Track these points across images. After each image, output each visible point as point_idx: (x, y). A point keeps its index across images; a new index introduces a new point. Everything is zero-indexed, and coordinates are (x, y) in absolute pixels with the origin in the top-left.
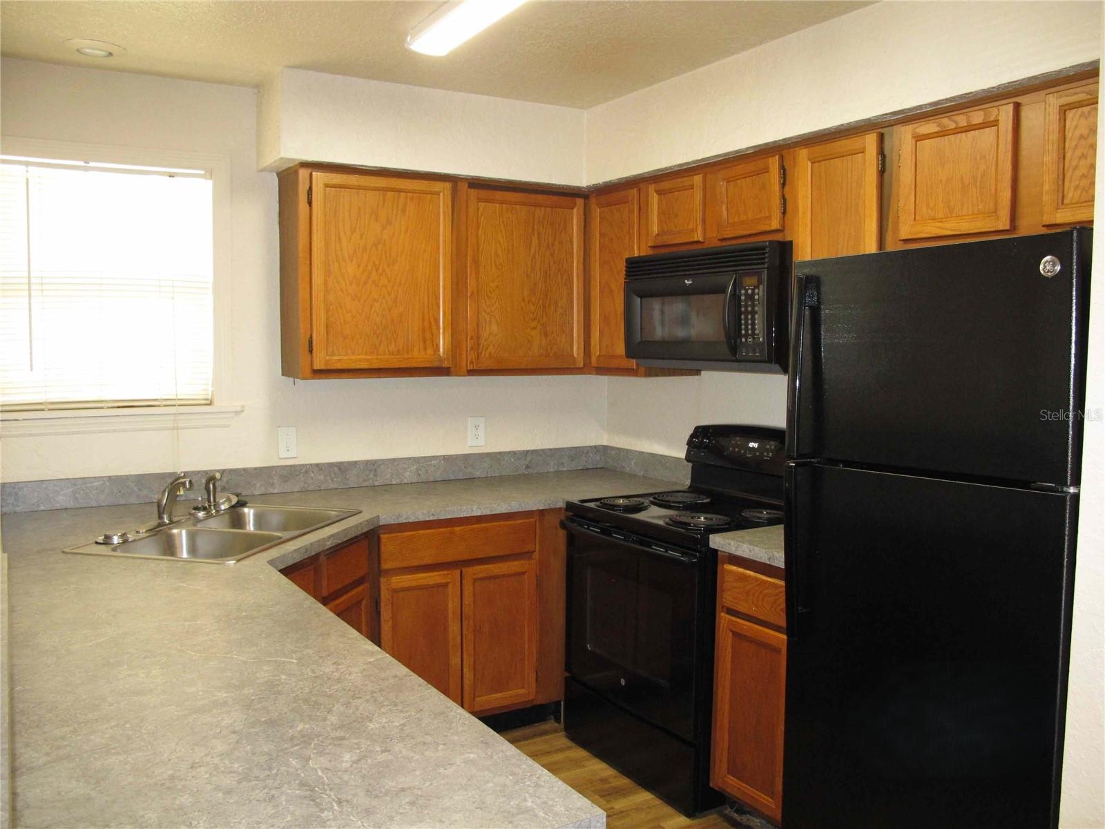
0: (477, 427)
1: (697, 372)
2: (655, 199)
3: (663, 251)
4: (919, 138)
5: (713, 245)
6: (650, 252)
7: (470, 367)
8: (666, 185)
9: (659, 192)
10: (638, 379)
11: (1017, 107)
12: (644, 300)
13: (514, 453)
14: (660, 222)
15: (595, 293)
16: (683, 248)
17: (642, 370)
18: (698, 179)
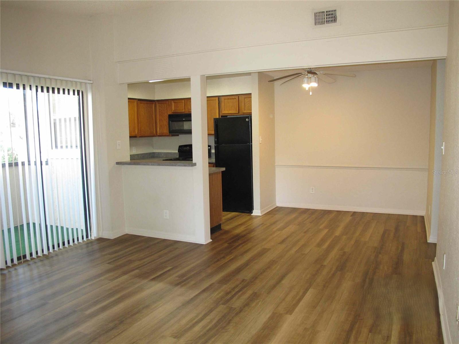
0: (134, 149)
1: (178, 135)
2: (173, 104)
3: (174, 113)
4: (225, 99)
5: (187, 113)
6: (172, 114)
7: (140, 136)
8: (176, 101)
9: (174, 102)
10: (170, 137)
11: (238, 97)
12: (173, 122)
13: (141, 154)
14: (174, 108)
15: (158, 121)
16: (179, 113)
17: (171, 135)
18: (183, 101)
